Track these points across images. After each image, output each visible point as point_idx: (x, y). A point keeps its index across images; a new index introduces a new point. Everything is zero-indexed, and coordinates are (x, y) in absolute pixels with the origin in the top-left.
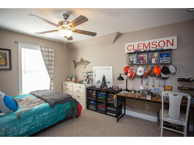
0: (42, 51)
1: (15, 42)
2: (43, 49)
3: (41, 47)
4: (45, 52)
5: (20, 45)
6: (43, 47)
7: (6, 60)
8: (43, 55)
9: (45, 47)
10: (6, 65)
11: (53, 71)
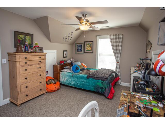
0: (111, 39)
1: (96, 36)
2: (112, 37)
3: (111, 35)
4: (113, 39)
5: (98, 37)
6: (112, 35)
7: (91, 48)
8: (112, 42)
9: (113, 35)
10: (91, 50)
11: (119, 55)
